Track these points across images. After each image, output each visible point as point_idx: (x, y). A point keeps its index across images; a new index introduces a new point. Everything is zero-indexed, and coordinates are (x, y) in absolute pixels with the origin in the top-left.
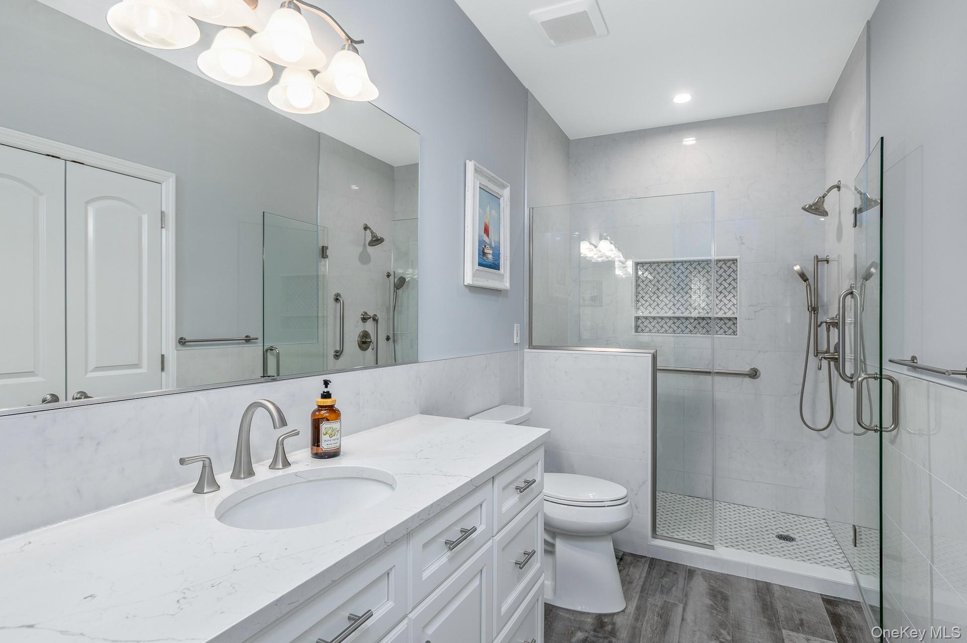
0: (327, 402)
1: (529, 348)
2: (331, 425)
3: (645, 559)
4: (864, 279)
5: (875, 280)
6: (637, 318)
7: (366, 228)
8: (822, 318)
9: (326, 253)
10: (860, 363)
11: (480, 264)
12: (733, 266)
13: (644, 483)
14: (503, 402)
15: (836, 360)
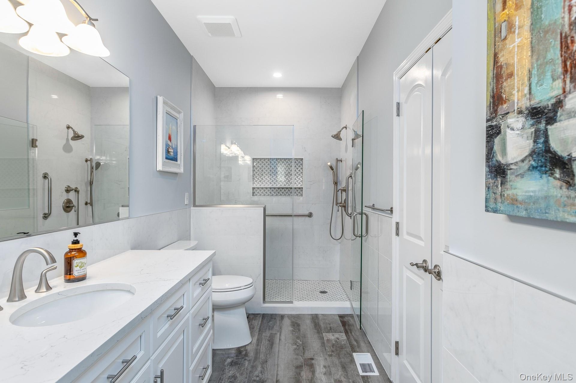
0: (77, 246)
1: (194, 207)
2: (81, 261)
3: (260, 315)
4: (356, 169)
5: (360, 170)
6: (254, 188)
7: (68, 127)
8: (339, 187)
9: (36, 143)
10: (354, 209)
11: (167, 158)
12: (301, 162)
13: (259, 275)
14: (180, 239)
15: (344, 207)
